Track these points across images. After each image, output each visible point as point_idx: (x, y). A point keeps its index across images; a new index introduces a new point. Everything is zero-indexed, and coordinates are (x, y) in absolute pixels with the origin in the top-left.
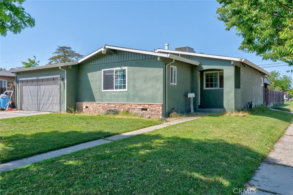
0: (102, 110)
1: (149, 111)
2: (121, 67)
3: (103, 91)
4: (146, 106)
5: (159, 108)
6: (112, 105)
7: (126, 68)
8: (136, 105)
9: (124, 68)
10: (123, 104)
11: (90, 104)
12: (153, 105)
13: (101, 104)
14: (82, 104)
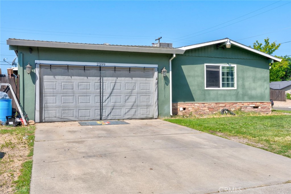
0: (208, 111)
1: (261, 109)
2: (228, 64)
3: (206, 88)
4: (258, 104)
5: (268, 105)
6: (220, 105)
7: (235, 66)
8: (249, 104)
9: (232, 65)
10: (235, 103)
11: (189, 104)
12: (264, 102)
13: (207, 104)
14: (177, 105)
